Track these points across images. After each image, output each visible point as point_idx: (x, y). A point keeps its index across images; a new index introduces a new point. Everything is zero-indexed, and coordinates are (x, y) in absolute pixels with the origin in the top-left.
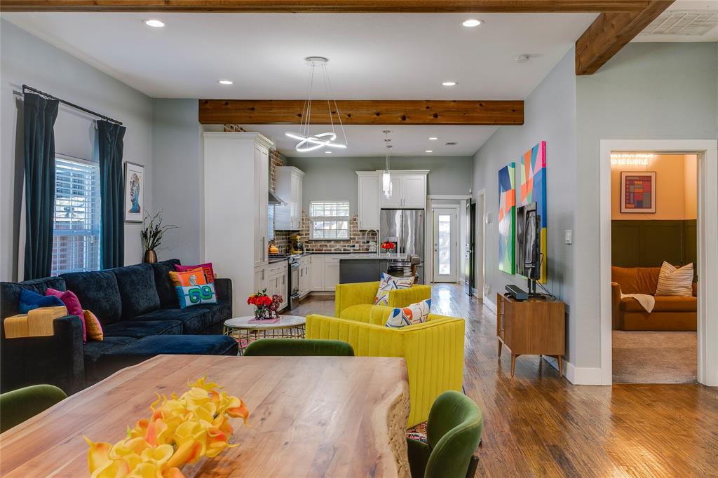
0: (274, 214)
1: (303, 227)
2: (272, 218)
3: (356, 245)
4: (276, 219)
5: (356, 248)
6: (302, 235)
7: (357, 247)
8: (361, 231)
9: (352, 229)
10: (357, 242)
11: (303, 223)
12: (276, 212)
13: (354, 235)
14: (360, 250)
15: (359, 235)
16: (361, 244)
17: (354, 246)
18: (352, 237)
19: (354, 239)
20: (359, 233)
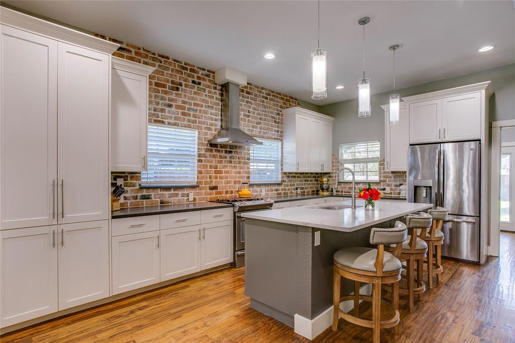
0: (282, 156)
1: (333, 169)
2: (280, 160)
3: (387, 188)
4: (284, 161)
5: (386, 192)
6: (333, 177)
7: (388, 190)
8: (392, 172)
9: (382, 171)
10: (388, 185)
11: (333, 166)
12: (284, 155)
13: (384, 177)
14: (391, 193)
15: (391, 178)
16: (393, 187)
17: (384, 189)
18: (382, 179)
19: (384, 181)
20: (391, 175)
